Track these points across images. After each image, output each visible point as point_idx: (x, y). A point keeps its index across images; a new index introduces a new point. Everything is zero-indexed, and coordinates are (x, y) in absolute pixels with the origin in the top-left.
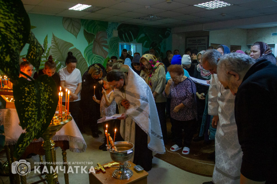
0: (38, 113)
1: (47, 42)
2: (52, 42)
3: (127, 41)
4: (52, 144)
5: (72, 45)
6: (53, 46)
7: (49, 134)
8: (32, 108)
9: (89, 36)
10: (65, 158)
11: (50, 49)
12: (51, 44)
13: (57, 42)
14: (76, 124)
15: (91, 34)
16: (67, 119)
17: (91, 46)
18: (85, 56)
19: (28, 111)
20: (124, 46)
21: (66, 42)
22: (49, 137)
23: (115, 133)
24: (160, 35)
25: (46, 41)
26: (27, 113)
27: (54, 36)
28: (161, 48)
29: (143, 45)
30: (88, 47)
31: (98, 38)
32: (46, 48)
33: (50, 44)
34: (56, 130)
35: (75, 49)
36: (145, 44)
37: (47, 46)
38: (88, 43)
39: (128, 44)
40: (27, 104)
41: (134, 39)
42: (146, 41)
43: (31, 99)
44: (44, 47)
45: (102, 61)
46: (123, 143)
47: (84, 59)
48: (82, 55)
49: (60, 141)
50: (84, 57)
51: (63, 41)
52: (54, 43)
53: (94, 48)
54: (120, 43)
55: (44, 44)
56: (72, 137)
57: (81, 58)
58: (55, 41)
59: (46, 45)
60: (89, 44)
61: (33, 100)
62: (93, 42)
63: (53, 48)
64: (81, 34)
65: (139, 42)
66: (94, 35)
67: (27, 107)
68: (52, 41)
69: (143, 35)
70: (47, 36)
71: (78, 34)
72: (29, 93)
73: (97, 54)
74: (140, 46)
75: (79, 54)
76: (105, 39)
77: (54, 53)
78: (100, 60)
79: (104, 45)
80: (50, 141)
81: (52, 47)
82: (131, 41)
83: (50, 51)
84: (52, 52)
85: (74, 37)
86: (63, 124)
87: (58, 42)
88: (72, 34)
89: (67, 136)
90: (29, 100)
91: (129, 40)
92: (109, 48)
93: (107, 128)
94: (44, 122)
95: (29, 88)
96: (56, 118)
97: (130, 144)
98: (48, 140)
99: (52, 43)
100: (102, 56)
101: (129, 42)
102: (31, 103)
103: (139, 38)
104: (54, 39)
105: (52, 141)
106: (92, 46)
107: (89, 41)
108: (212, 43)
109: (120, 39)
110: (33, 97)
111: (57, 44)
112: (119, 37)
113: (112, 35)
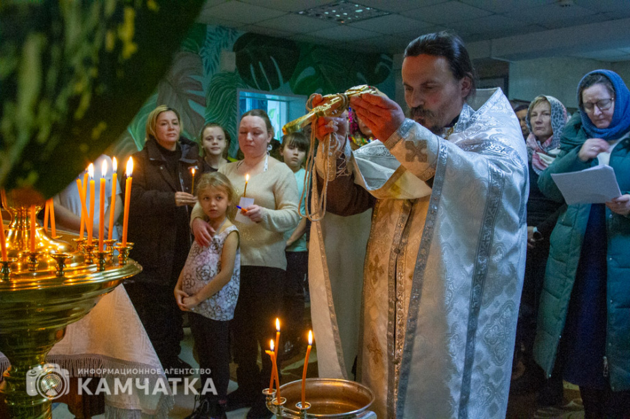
3: (264, 87)
24: (359, 75)
41: (285, 81)
53: (161, 102)
74: (301, 104)
76: (196, 78)
79: (192, 95)
82: (275, 86)
91: (269, 84)
101: (267, 89)
103: (299, 80)
106: (156, 96)
109: (240, 79)
112: (237, 74)
113: (217, 64)
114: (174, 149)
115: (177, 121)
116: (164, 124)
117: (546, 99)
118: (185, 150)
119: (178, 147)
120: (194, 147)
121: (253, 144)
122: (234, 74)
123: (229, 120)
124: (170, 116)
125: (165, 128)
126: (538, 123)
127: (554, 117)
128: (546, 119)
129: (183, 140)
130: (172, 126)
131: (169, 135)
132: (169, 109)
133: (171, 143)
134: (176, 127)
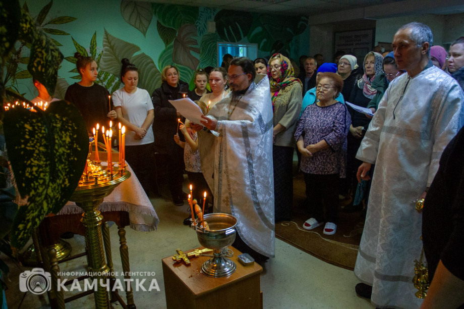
0: (50, 169)
1: (96, 44)
2: (104, 43)
3: (232, 41)
4: (97, 218)
5: (138, 49)
6: (106, 50)
7: (93, 202)
8: (38, 160)
9: (166, 33)
10: (123, 241)
11: (101, 56)
12: (102, 47)
13: (112, 44)
14: (140, 183)
15: (170, 28)
16: (122, 176)
17: (169, 50)
18: (161, 67)
19: (31, 166)
20: (227, 48)
21: (127, 44)
22: (93, 207)
23: (205, 199)
24: (288, 29)
25: (94, 42)
26: (29, 169)
27: (106, 34)
28: (290, 51)
29: (259, 47)
30: (164, 51)
31: (182, 35)
32: (94, 55)
33: (100, 48)
34: (104, 194)
35: (143, 56)
36: (262, 44)
37: (96, 51)
38: (164, 45)
39: (234, 45)
40: (30, 154)
41: (244, 36)
42: (265, 40)
43: (35, 144)
44: (92, 52)
45: (190, 76)
46: (219, 216)
47: (159, 72)
48: (154, 66)
49: (113, 211)
50: (158, 69)
51: (122, 41)
52: (108, 46)
53: (175, 53)
54: (220, 44)
55: (90, 48)
56: (134, 205)
57: (153, 69)
58: (109, 43)
59: (93, 49)
60: (166, 46)
61: (41, 145)
62: (173, 42)
63: (105, 55)
64: (153, 30)
65: (252, 41)
66: (175, 31)
67: (29, 159)
68: (104, 41)
69: (259, 29)
70: (95, 34)
71: (147, 29)
72: (32, 134)
73: (181, 64)
74: (254, 48)
75: (151, 64)
76: (194, 38)
77: (109, 63)
78: (186, 74)
79: (192, 48)
80: (95, 213)
81: (104, 52)
82: (239, 39)
83: (101, 59)
84: (105, 62)
85: (141, 35)
86: (115, 185)
87: (114, 44)
88: (137, 29)
89: (125, 204)
90: (33, 146)
91: (235, 38)
92: (201, 51)
93: (191, 191)
94: (66, 185)
95: (31, 125)
96: (103, 175)
97: (232, 218)
98: (91, 211)
99: (104, 46)
100: (189, 67)
101: (234, 42)
102: (37, 151)
103: (252, 34)
104: (107, 39)
105: (98, 213)
106: (172, 49)
107: (167, 42)
108: (381, 41)
109: (219, 37)
110: (39, 141)
111: (112, 47)
112: (217, 34)
113: (205, 29)
114: (176, 86)
115: (176, 73)
116: (169, 75)
117: (374, 54)
118: (181, 87)
119: (178, 85)
120: (185, 86)
121: (215, 86)
122: (215, 34)
123: (213, 60)
124: (172, 70)
125: (171, 77)
126: (368, 68)
127: (377, 65)
128: (372, 66)
129: (180, 82)
130: (174, 76)
131: (173, 80)
132: (172, 67)
133: (175, 84)
134: (176, 76)
